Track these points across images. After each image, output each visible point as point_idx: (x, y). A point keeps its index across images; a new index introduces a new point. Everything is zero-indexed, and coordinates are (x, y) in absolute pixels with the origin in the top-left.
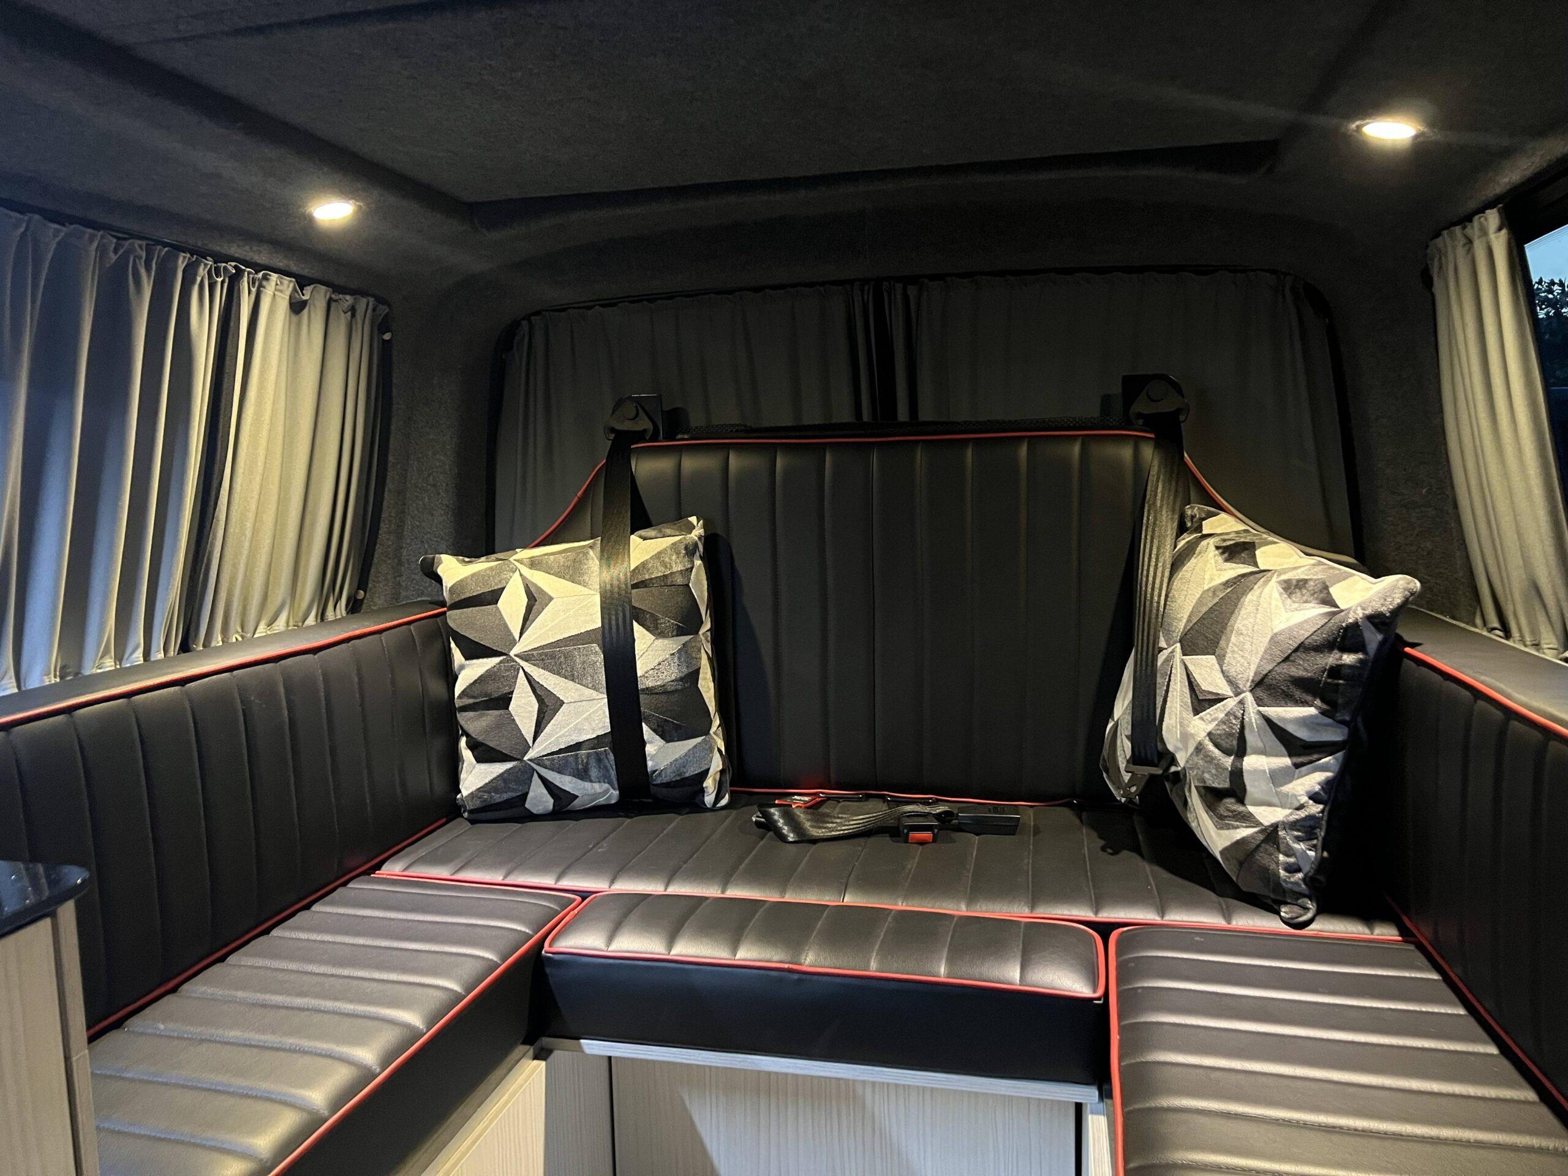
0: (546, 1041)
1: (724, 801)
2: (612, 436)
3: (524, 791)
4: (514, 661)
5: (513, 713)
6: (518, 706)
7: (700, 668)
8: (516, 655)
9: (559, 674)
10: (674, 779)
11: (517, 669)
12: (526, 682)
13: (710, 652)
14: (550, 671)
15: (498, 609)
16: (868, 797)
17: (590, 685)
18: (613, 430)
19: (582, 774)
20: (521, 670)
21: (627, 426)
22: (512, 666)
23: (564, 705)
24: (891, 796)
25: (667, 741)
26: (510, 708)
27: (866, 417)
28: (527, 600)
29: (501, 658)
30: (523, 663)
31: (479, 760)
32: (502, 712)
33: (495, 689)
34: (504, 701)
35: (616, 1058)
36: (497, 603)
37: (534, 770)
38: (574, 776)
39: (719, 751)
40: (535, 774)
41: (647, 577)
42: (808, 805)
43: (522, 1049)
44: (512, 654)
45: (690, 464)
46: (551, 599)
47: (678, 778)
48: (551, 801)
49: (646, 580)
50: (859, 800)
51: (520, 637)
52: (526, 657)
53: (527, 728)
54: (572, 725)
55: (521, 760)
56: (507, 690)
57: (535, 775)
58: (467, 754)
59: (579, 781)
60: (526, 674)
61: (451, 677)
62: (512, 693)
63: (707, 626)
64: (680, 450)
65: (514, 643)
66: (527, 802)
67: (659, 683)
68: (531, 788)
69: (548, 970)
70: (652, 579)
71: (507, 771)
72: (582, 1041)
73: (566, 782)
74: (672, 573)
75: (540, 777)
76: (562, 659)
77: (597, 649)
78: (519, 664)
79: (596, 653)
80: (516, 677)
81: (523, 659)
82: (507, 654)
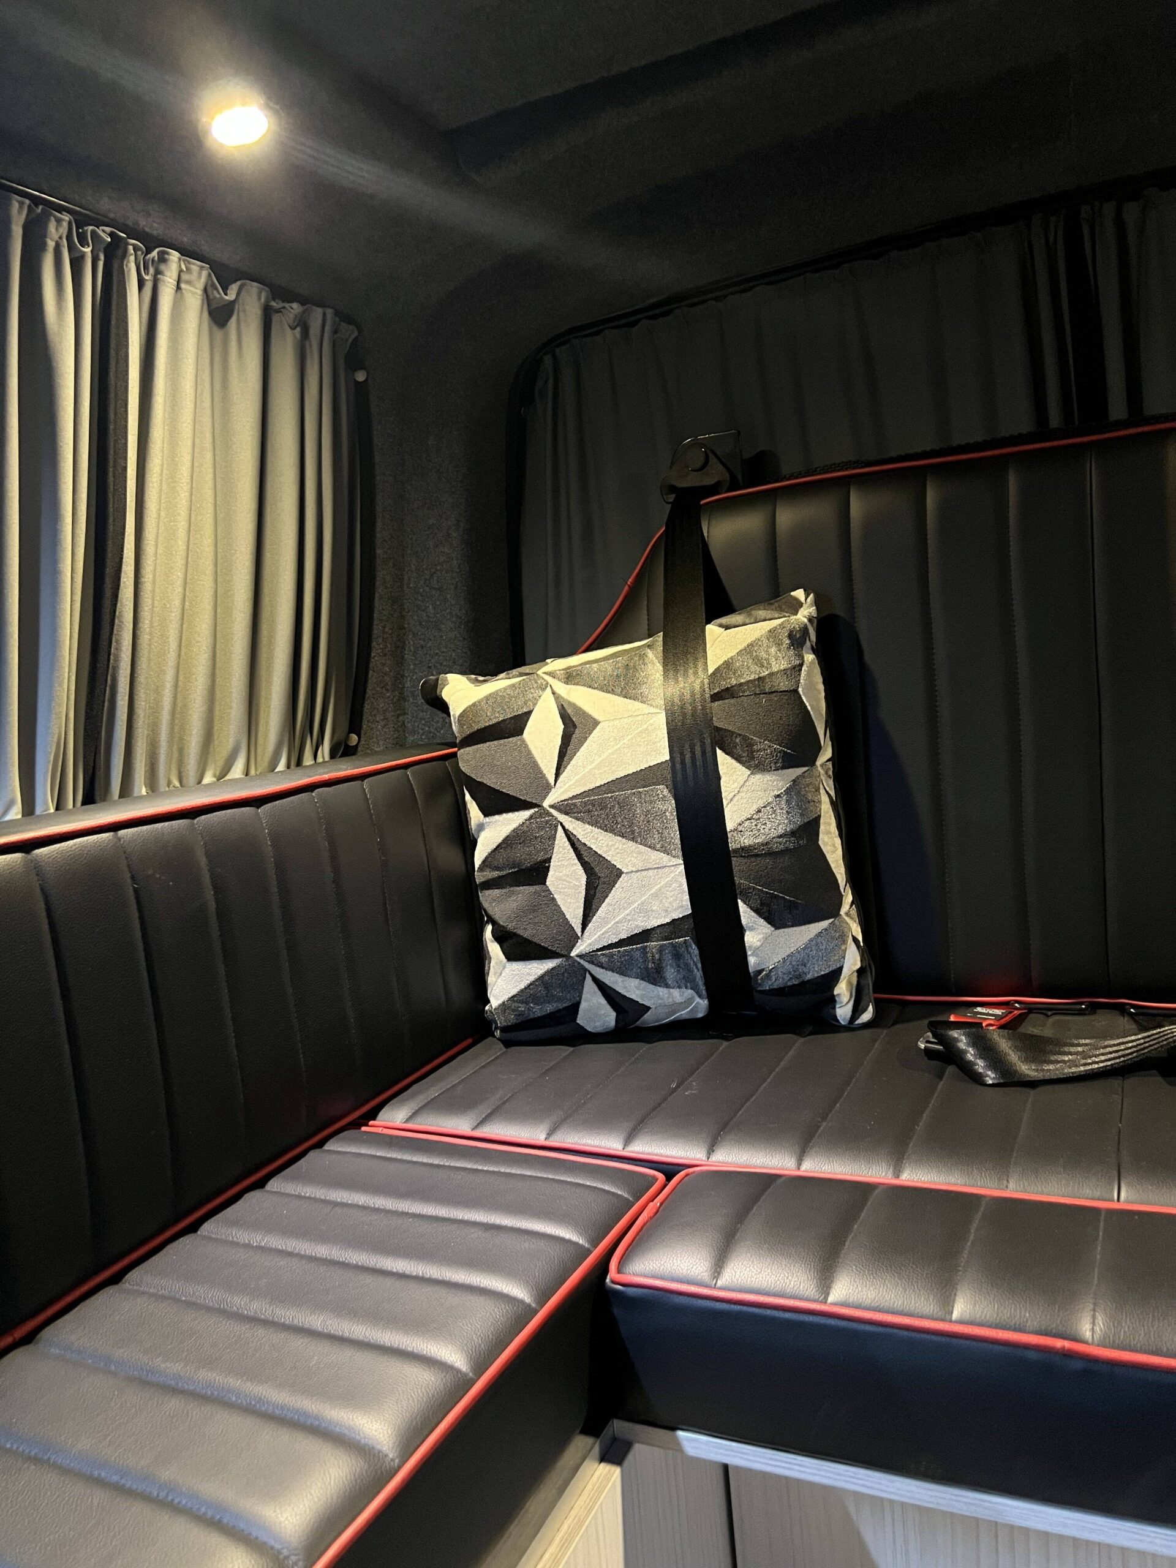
0: (618, 1426)
1: (867, 1016)
2: (672, 498)
3: (574, 1001)
4: (549, 814)
5: (552, 889)
6: (559, 879)
7: (820, 816)
8: (552, 806)
9: (612, 831)
10: (789, 984)
11: (554, 825)
12: (567, 844)
13: (832, 793)
14: (600, 827)
15: (523, 741)
16: (1094, 1008)
17: (658, 846)
18: (673, 489)
19: (654, 976)
20: (560, 827)
21: (692, 480)
22: (547, 822)
23: (623, 876)
24: (1133, 1006)
25: (777, 928)
26: (547, 883)
27: (1055, 420)
28: (563, 727)
29: (532, 811)
30: (562, 818)
31: (511, 957)
32: (537, 888)
34: (537, 873)
35: (737, 1468)
36: (521, 733)
37: (586, 970)
38: (642, 979)
39: (855, 940)
40: (588, 975)
41: (734, 682)
42: (1003, 1021)
43: (581, 1443)
44: (546, 804)
45: (787, 517)
46: (596, 723)
47: (796, 982)
48: (613, 1015)
49: (732, 687)
50: (1082, 1013)
51: (556, 781)
52: (565, 807)
53: (572, 909)
54: (636, 905)
55: (567, 957)
56: (541, 857)
57: (588, 978)
58: (494, 949)
59: (651, 986)
60: (566, 832)
61: (468, 843)
62: (549, 860)
63: (827, 753)
64: (771, 497)
65: (547, 789)
66: (579, 1016)
67: (759, 840)
68: (584, 996)
69: (617, 1311)
70: (741, 684)
71: (549, 972)
72: (681, 1434)
73: (632, 988)
74: (771, 674)
75: (596, 980)
76: (616, 809)
77: (666, 792)
78: (556, 819)
79: (664, 798)
80: (553, 838)
81: (561, 811)
82: (540, 806)
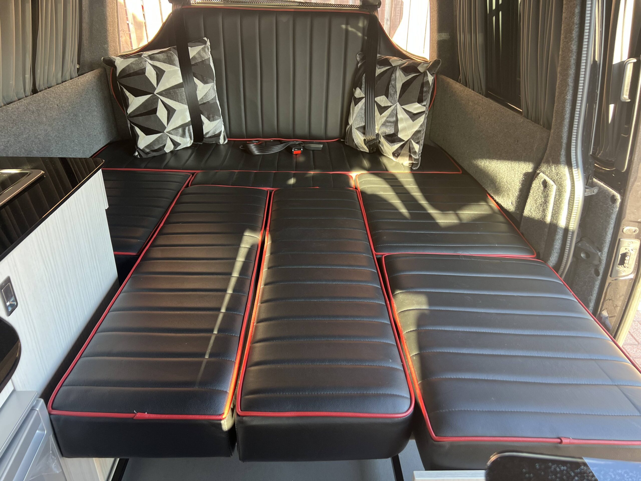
3: (164, 145)
8: (157, 94)
9: (173, 100)
10: (212, 135)
12: (162, 103)
14: (170, 99)
15: (146, 76)
17: (184, 103)
19: (184, 136)
20: (159, 99)
22: (156, 98)
23: (176, 111)
25: (210, 122)
26: (157, 114)
28: (156, 73)
29: (151, 95)
31: (146, 134)
32: (154, 115)
33: (149, 107)
34: (154, 111)
36: (145, 73)
40: (168, 137)
46: (164, 71)
48: (173, 146)
51: (157, 87)
52: (161, 94)
53: (164, 120)
55: (163, 132)
56: (154, 107)
58: (140, 133)
59: (182, 138)
62: (157, 108)
63: (215, 78)
65: (155, 89)
66: (165, 148)
67: (207, 101)
68: (167, 142)
70: (198, 62)
71: (158, 137)
73: (178, 139)
76: (173, 94)
80: (158, 102)
81: (159, 95)
82: (153, 93)
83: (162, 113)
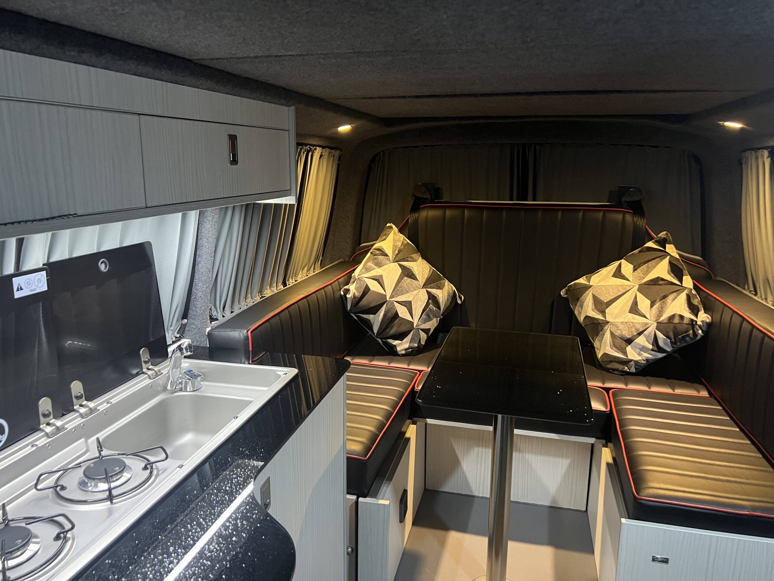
3: (419, 339)
4: (390, 301)
5: (401, 317)
6: (402, 313)
8: (389, 299)
9: (404, 294)
11: (392, 302)
12: (398, 304)
14: (401, 295)
15: (372, 291)
17: (413, 290)
19: (429, 319)
20: (394, 302)
23: (412, 302)
25: (442, 289)
26: (400, 316)
28: (377, 282)
30: (393, 299)
31: (402, 340)
32: (398, 319)
33: (390, 315)
34: (396, 315)
36: (370, 290)
37: (418, 329)
38: (427, 322)
44: (388, 299)
46: (382, 276)
48: (426, 335)
51: (386, 293)
52: (392, 297)
53: (408, 317)
54: (418, 306)
55: (413, 329)
56: (394, 311)
58: (395, 342)
59: (429, 323)
60: (396, 301)
62: (397, 310)
65: (385, 296)
66: (422, 341)
67: (428, 274)
68: (420, 335)
70: (400, 247)
71: (412, 336)
73: (427, 325)
75: (421, 330)
76: (401, 289)
77: (406, 278)
79: (407, 280)
80: (394, 305)
81: (392, 298)
82: (386, 301)
83: (403, 312)
